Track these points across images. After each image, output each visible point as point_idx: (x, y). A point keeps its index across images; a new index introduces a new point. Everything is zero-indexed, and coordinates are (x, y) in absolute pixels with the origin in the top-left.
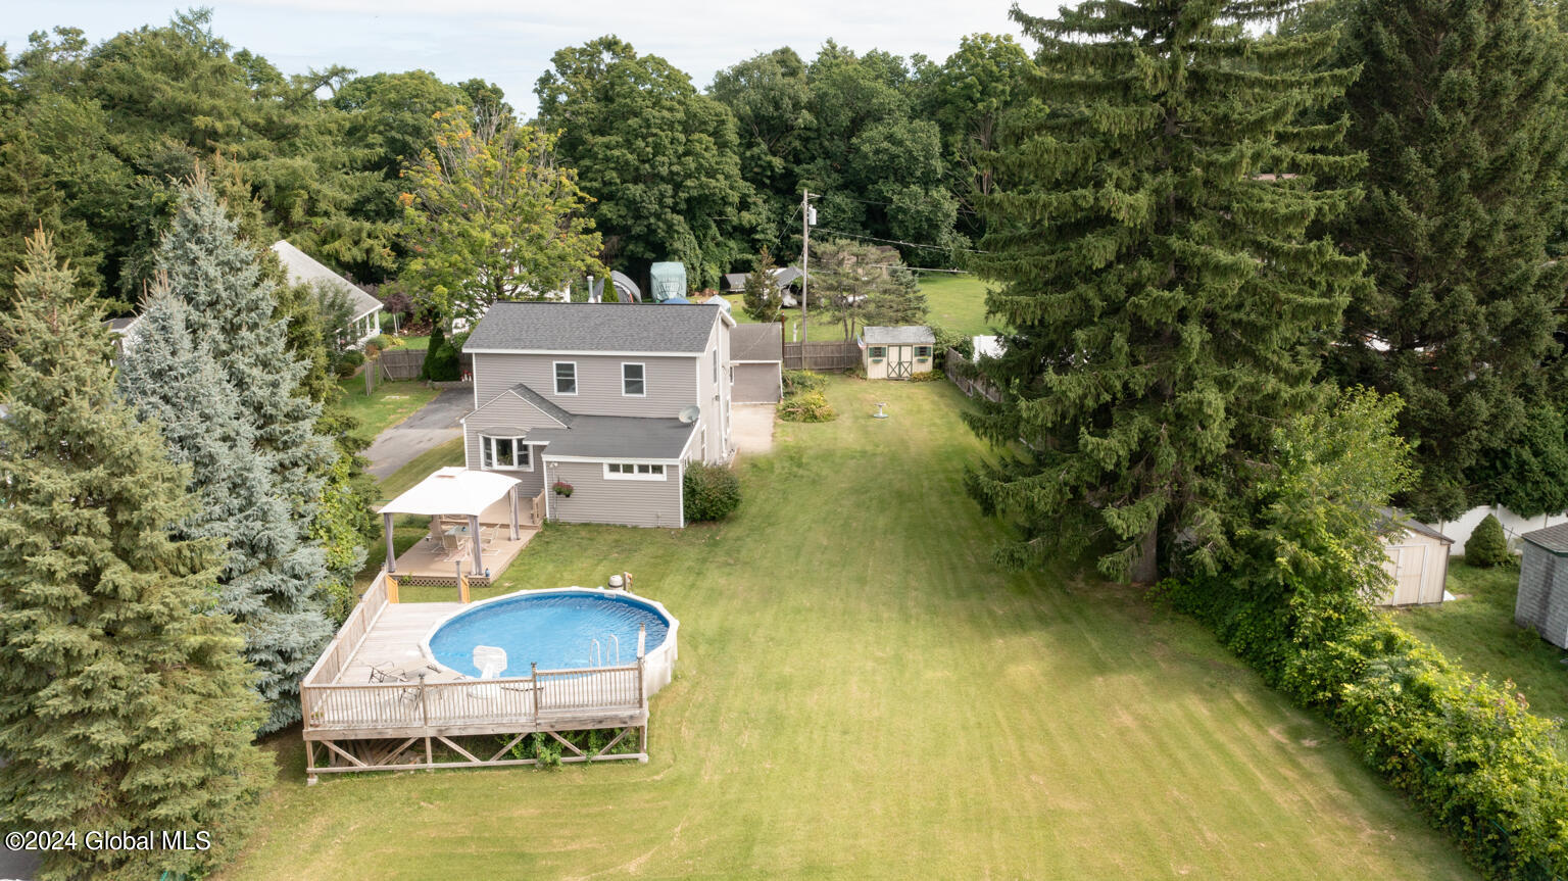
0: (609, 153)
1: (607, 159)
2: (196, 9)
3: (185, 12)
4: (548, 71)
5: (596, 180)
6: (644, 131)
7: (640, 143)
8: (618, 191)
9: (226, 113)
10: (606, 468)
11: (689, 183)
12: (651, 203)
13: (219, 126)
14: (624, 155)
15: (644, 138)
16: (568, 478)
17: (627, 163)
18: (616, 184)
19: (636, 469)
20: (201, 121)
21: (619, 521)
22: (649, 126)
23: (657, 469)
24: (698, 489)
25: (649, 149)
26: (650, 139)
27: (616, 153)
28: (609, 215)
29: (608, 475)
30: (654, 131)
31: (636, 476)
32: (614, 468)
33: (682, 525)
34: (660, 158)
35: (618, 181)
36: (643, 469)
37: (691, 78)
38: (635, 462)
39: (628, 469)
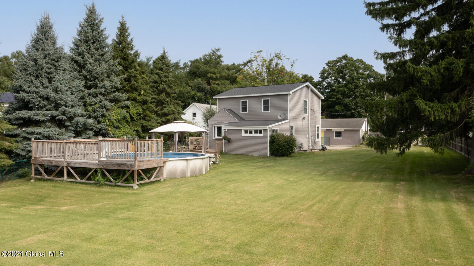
0: (339, 89)
1: (338, 91)
2: (217, 48)
3: (214, 49)
4: (324, 67)
5: (334, 98)
6: (352, 81)
7: (350, 85)
8: (341, 101)
9: (217, 73)
10: (243, 132)
11: (367, 98)
12: (353, 105)
13: (214, 76)
14: (344, 89)
15: (351, 84)
16: (229, 135)
17: (345, 92)
18: (341, 99)
19: (253, 132)
20: (209, 75)
21: (246, 153)
22: (353, 80)
23: (261, 132)
24: (275, 140)
25: (353, 87)
26: (353, 84)
27: (342, 89)
28: (338, 109)
29: (244, 134)
30: (355, 81)
31: (253, 135)
32: (246, 132)
33: (268, 155)
34: (357, 90)
35: (341, 98)
36: (256, 132)
37: (373, 67)
38: (253, 128)
39: (251, 132)
